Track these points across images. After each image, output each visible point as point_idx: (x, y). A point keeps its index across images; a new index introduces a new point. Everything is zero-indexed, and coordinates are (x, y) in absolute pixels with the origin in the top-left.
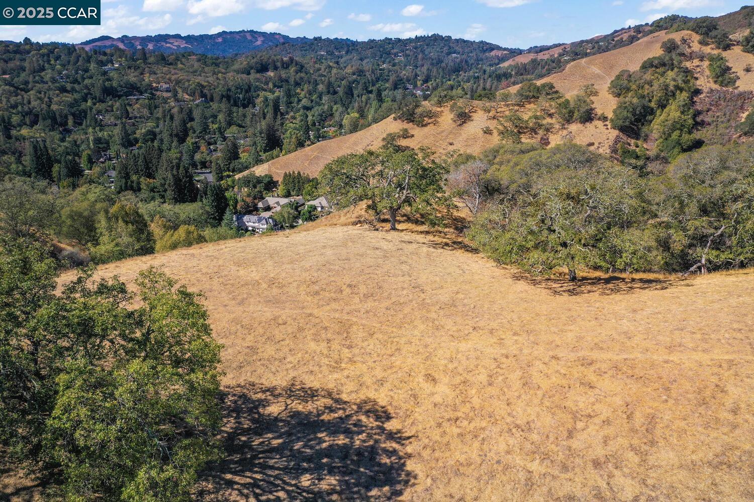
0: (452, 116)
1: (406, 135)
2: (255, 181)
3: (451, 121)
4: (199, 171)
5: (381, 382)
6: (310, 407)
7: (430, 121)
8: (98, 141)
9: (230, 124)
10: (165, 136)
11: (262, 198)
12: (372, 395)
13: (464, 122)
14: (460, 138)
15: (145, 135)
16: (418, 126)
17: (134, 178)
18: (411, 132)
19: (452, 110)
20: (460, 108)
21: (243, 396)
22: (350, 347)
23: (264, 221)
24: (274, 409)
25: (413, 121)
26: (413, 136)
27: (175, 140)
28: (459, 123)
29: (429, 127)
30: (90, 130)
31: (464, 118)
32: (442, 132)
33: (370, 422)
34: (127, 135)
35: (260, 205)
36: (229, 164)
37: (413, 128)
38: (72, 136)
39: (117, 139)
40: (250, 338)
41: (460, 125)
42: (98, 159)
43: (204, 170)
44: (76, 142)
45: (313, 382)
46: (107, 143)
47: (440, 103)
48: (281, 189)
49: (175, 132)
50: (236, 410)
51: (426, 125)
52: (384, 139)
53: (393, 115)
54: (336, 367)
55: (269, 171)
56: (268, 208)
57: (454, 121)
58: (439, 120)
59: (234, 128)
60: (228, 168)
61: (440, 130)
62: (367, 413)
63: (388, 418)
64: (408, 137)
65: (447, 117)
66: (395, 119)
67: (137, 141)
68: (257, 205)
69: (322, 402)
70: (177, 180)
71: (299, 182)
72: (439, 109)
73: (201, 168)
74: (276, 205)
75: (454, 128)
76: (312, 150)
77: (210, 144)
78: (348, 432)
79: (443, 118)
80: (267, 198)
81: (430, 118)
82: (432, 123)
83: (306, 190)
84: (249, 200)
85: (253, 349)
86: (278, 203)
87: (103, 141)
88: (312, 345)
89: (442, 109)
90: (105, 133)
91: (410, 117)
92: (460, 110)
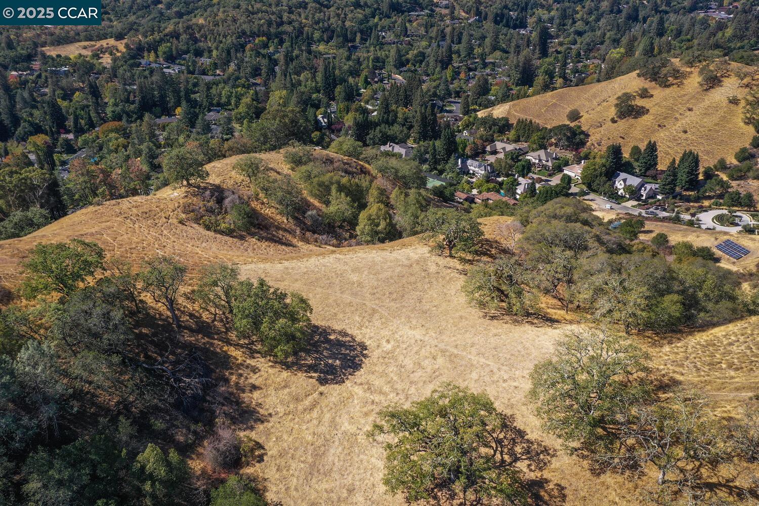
0: (699, 79)
1: (645, 94)
2: (491, 123)
3: (697, 85)
4: (452, 100)
5: (370, 338)
6: (344, 339)
7: (675, 81)
8: (377, 59)
9: (495, 48)
10: (431, 60)
11: (493, 141)
12: (366, 341)
13: (712, 87)
14: (702, 105)
15: (416, 56)
16: (660, 86)
17: (394, 107)
18: (652, 92)
19: (701, 73)
20: (712, 71)
21: (325, 330)
22: (369, 322)
23: (483, 168)
24: (332, 337)
25: (656, 80)
26: (652, 96)
27: (439, 65)
28: (705, 87)
29: (671, 88)
30: (372, 49)
31: (713, 82)
32: (684, 95)
33: (359, 349)
34: (400, 56)
35: (488, 148)
36: (479, 98)
37: (654, 88)
38: (357, 54)
39: (391, 60)
40: (337, 309)
41: (707, 90)
42: (373, 79)
43: (457, 100)
44: (359, 59)
45: (349, 332)
46: (384, 62)
47: (690, 64)
48: (512, 134)
49: (440, 58)
50: (320, 334)
51: (668, 86)
52: (619, 98)
53: (638, 71)
54: (360, 328)
55: (509, 113)
56: (494, 152)
57: (701, 85)
58: (685, 81)
59: (498, 54)
60: (476, 102)
61: (682, 93)
62: (360, 346)
63: (366, 349)
64: (646, 97)
65: (694, 80)
66: (639, 75)
67: (408, 61)
68: (485, 148)
69: (348, 339)
70: (424, 118)
71: (529, 130)
72: (688, 70)
73: (455, 97)
74: (502, 151)
75: (698, 92)
76: (552, 97)
77: (470, 70)
78: (350, 350)
79: (689, 80)
80: (496, 142)
81: (676, 78)
82: (676, 84)
83: (533, 139)
84: (479, 142)
85: (336, 314)
86: (504, 149)
87: (381, 60)
88: (357, 318)
89: (693, 69)
90: (383, 53)
91: (655, 76)
92: (710, 74)
